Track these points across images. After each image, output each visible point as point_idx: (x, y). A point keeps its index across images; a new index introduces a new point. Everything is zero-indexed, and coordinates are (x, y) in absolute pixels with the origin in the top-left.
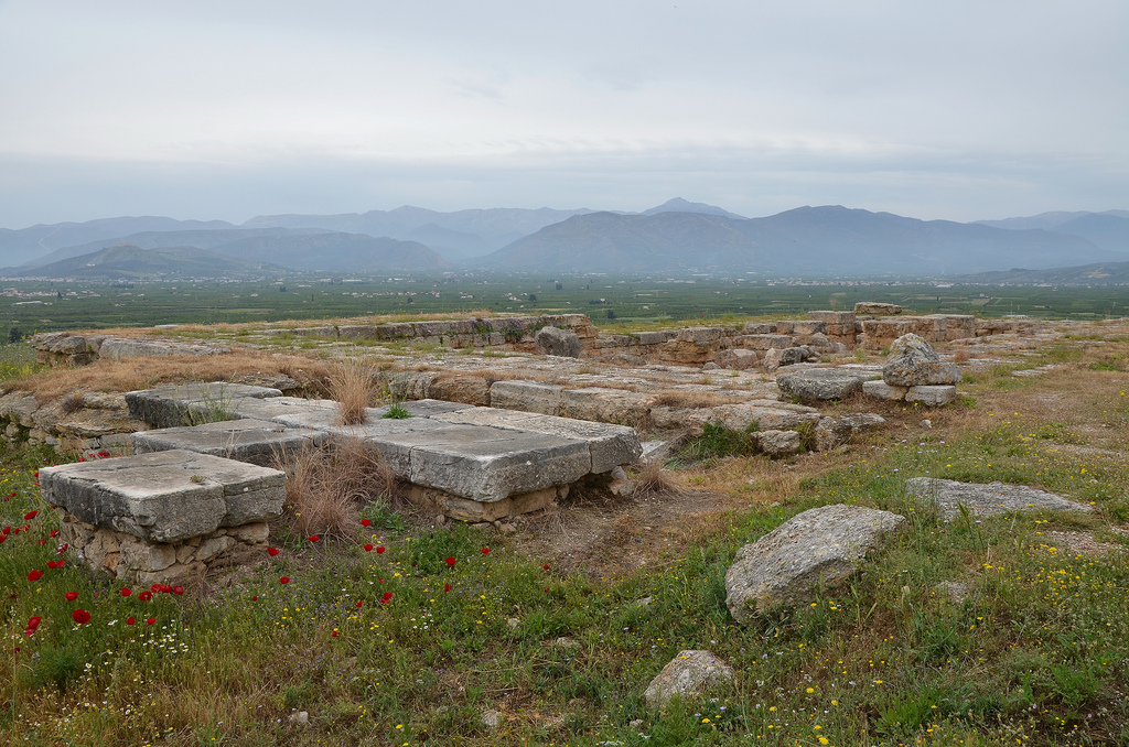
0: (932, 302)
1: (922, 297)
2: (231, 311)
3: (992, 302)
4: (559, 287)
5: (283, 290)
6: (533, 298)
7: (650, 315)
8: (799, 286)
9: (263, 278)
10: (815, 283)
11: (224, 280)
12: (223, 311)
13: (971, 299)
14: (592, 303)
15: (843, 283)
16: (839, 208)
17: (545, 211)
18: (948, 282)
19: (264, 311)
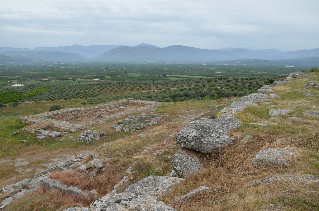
0: (201, 69)
1: (199, 67)
2: (31, 73)
3: (214, 69)
4: (114, 65)
5: (45, 67)
6: (107, 68)
7: (136, 72)
8: (172, 64)
9: (39, 63)
10: (175, 64)
11: (29, 64)
12: (29, 73)
13: (210, 68)
14: (121, 69)
15: (182, 64)
16: (182, 46)
17: (111, 46)
18: (206, 63)
19: (40, 73)
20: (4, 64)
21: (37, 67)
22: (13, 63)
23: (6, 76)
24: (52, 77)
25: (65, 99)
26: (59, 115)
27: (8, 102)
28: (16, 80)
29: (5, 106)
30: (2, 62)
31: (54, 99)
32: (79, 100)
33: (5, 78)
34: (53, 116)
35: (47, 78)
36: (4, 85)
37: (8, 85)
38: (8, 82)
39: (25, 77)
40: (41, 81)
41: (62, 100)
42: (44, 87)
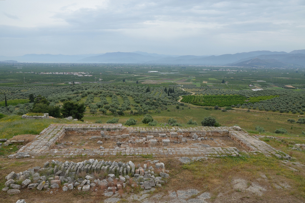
5: (297, 72)
9: (293, 68)
19: (288, 78)
20: (256, 67)
21: (288, 72)
22: (265, 67)
23: (253, 79)
24: (299, 84)
25: (281, 112)
26: (89, 131)
27: (225, 106)
28: (259, 85)
29: (220, 109)
30: (255, 65)
31: (268, 110)
32: (297, 116)
33: (250, 81)
34: (80, 130)
35: (293, 85)
36: (246, 88)
37: (249, 89)
38: (251, 85)
39: (269, 82)
40: (284, 88)
41: (278, 113)
42: (273, 94)
